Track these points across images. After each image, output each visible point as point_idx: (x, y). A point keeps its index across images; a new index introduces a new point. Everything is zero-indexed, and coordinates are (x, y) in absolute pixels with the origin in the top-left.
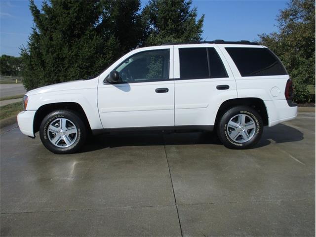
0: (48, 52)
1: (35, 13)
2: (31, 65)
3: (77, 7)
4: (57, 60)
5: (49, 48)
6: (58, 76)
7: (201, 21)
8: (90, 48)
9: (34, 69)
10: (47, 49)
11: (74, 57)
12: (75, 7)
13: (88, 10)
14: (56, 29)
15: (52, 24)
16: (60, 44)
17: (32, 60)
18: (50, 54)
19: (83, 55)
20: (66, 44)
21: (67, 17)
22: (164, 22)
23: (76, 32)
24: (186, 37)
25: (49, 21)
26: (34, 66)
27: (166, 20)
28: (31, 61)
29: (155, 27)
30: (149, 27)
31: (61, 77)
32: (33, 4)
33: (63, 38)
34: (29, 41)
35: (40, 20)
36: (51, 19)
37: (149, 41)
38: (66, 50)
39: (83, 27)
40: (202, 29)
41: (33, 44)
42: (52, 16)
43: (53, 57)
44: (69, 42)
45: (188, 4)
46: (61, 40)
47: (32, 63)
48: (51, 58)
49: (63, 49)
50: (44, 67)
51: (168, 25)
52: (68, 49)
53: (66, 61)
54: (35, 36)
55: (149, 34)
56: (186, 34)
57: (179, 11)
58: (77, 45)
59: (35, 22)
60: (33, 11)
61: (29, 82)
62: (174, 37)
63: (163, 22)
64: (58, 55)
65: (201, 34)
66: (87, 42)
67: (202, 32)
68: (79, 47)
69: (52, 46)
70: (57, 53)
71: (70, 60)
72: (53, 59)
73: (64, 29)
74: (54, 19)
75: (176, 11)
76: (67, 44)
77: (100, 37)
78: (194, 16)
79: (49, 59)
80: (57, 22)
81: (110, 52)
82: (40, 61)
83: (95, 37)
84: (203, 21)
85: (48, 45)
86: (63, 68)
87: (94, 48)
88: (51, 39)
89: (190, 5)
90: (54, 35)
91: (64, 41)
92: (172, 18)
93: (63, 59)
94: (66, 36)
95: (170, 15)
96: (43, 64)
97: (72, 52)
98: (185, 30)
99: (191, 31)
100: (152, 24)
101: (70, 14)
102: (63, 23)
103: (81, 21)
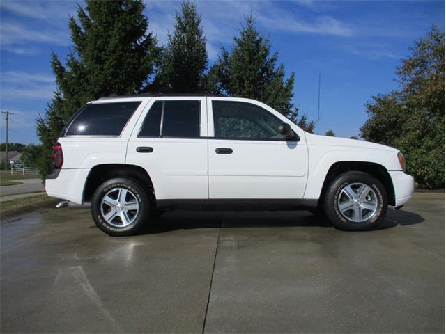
1: (59, 71)
3: (114, 59)
7: (291, 82)
12: (111, 60)
13: (129, 64)
14: (85, 91)
15: (81, 85)
21: (100, 73)
22: (239, 84)
25: (76, 80)
27: (242, 81)
29: (228, 92)
30: (219, 92)
32: (56, 60)
34: (48, 109)
35: (65, 80)
36: (80, 77)
40: (292, 92)
41: (53, 113)
42: (81, 74)
45: (272, 61)
51: (244, 87)
54: (58, 103)
57: (260, 70)
59: (57, 84)
60: (56, 68)
61: (45, 165)
63: (237, 84)
65: (291, 98)
67: (292, 96)
73: (96, 90)
74: (83, 78)
75: (255, 71)
78: (281, 75)
80: (88, 81)
84: (293, 81)
89: (275, 63)
92: (251, 78)
95: (247, 75)
99: (277, 95)
100: (225, 88)
101: (104, 70)
102: (95, 82)
103: (120, 79)
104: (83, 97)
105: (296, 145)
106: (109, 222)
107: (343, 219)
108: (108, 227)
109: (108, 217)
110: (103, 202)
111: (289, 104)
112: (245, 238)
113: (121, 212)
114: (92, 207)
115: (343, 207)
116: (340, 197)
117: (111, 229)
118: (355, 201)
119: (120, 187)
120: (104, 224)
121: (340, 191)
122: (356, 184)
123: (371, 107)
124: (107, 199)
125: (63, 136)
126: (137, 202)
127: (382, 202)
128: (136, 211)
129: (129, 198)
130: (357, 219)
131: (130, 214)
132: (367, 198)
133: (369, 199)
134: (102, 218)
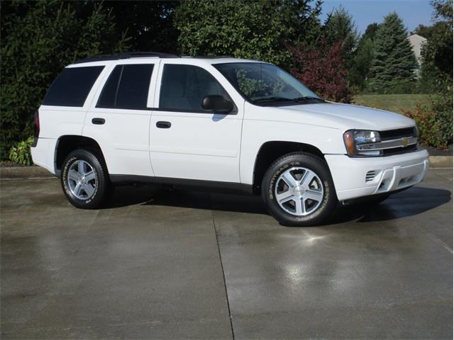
123: (439, 7)
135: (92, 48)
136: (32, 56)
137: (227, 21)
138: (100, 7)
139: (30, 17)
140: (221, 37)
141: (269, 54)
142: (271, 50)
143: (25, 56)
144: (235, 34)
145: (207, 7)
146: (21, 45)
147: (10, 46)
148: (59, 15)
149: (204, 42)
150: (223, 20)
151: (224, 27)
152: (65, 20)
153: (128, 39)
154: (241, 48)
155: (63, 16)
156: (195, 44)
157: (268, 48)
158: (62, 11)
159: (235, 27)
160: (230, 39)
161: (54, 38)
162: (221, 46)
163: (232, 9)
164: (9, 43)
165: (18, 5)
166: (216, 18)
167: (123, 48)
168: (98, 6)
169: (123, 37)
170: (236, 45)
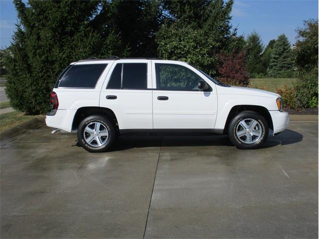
0: (35, 54)
1: (19, 7)
2: (16, 70)
4: (46, 63)
5: (36, 50)
6: (47, 83)
8: (85, 47)
9: (19, 74)
10: (34, 50)
11: (66, 59)
14: (43, 25)
15: (40, 21)
16: (50, 44)
17: (16, 64)
18: (38, 57)
19: (77, 57)
20: (56, 43)
21: (57, 11)
22: (180, 8)
23: (68, 29)
24: (209, 25)
25: (36, 17)
26: (18, 71)
28: (15, 66)
29: (170, 13)
30: (161, 15)
31: (50, 84)
33: (54, 37)
34: (12, 41)
35: (25, 14)
36: (39, 15)
37: (161, 33)
38: (56, 51)
39: (76, 22)
40: (230, 15)
41: (17, 45)
42: (40, 11)
43: (41, 61)
44: (60, 41)
46: (51, 39)
47: (16, 68)
48: (38, 62)
49: (53, 50)
50: (30, 72)
51: (185, 12)
52: (60, 50)
53: (57, 65)
54: (20, 35)
55: (162, 23)
56: (209, 22)
58: (69, 45)
59: (19, 18)
60: (17, 4)
61: (13, 91)
62: (192, 27)
63: (178, 7)
64: (47, 57)
65: (230, 21)
66: (82, 40)
67: (230, 18)
68: (71, 47)
69: (40, 47)
70: (46, 55)
71: (61, 64)
72: (41, 63)
73: (54, 25)
74: (42, 14)
76: (58, 44)
77: (97, 34)
79: (36, 62)
80: (46, 18)
81: (109, 52)
82: (25, 65)
83: (91, 34)
84: (232, 4)
85: (35, 46)
86: (53, 72)
87: (90, 48)
88: (39, 38)
90: (42, 34)
91: (54, 40)
93: (53, 63)
94: (57, 34)
96: (29, 68)
97: (64, 54)
98: (209, 16)
99: (215, 20)
100: (166, 9)
101: (61, 8)
102: (53, 18)
103: (74, 15)
104: (43, 31)
105: (210, 94)
106: (89, 144)
107: (239, 142)
108: (89, 147)
109: (88, 140)
110: (85, 131)
111: (228, 26)
112: (176, 154)
113: (97, 137)
114: (78, 134)
115: (239, 134)
116: (237, 128)
117: (91, 148)
118: (248, 130)
119: (96, 121)
120: (86, 145)
121: (238, 124)
122: (249, 119)
124: (88, 129)
125: (56, 87)
126: (107, 131)
127: (264, 131)
128: (106, 136)
129: (102, 128)
130: (248, 141)
131: (103, 139)
132: (255, 128)
133: (257, 129)
134: (85, 141)
135: (108, 53)
136: (75, 57)
137: (184, 39)
138: (113, 32)
139: (76, 37)
140: (181, 48)
141: (205, 58)
142: (207, 55)
143: (72, 58)
144: (188, 47)
145: (173, 31)
146: (70, 52)
147: (65, 52)
148: (90, 36)
149: (171, 51)
150: (182, 39)
151: (182, 42)
152: (94, 38)
153: (129, 49)
154: (191, 54)
155: (93, 36)
156: (167, 51)
157: (205, 54)
158: (92, 33)
159: (188, 42)
160: (185, 49)
161: (88, 48)
162: (180, 53)
163: (187, 33)
164: (64, 51)
165: (69, 30)
166: (178, 37)
167: (126, 54)
168: (112, 31)
169: (127, 47)
170: (188, 52)
